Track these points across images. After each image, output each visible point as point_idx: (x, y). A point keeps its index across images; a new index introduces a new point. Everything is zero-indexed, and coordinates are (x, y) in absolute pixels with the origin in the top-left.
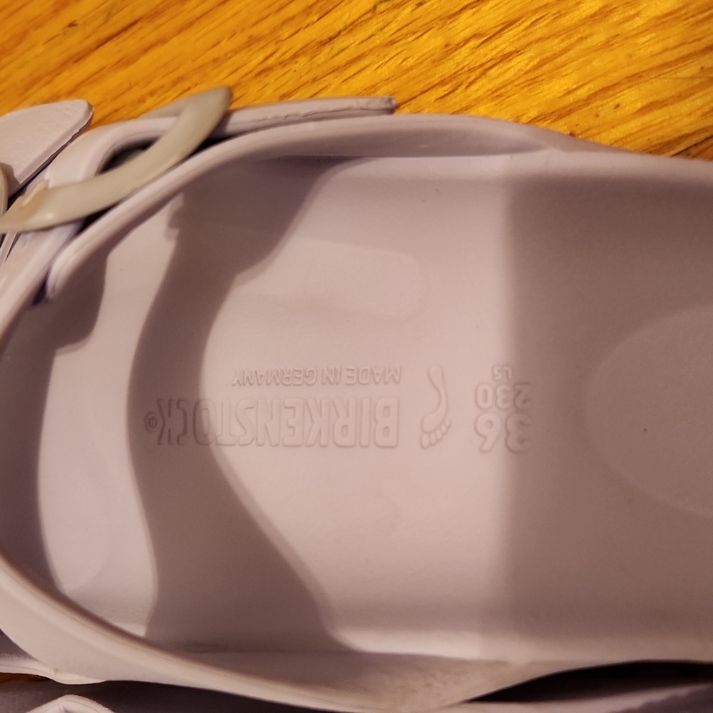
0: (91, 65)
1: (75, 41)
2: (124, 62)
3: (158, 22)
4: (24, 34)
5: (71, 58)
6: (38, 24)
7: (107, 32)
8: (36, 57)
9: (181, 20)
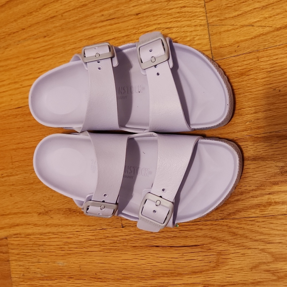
0: (105, 23)
1: (102, 18)
2: (111, 25)
3: (119, 19)
4: (93, 14)
5: (101, 21)
6: (96, 13)
7: (108, 18)
8: (94, 19)
9: (122, 20)
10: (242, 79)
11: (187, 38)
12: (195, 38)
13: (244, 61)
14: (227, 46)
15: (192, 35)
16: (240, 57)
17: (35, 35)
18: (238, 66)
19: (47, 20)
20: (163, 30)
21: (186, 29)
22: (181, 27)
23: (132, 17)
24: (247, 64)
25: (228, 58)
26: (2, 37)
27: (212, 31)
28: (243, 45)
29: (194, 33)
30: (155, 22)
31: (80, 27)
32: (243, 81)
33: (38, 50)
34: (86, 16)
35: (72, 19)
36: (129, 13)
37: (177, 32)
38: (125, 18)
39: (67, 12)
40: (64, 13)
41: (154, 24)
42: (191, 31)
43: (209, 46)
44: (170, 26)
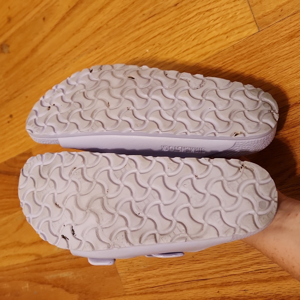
10: (292, 42)
11: (229, 15)
12: (236, 13)
13: (291, 23)
14: (270, 13)
15: (233, 11)
16: (285, 20)
17: (87, 49)
18: (286, 30)
19: (94, 32)
20: (204, 14)
21: (226, 6)
22: (220, 6)
23: (172, 9)
24: (294, 26)
25: (274, 25)
26: (59, 59)
27: (252, 2)
28: (286, 8)
29: (235, 9)
30: (195, 8)
31: (126, 31)
32: (294, 44)
33: (93, 63)
34: (129, 20)
35: (117, 26)
36: (168, 6)
37: (218, 12)
38: (166, 12)
39: (110, 20)
40: (108, 22)
41: (194, 10)
42: (232, 8)
43: (252, 18)
44: (209, 8)
